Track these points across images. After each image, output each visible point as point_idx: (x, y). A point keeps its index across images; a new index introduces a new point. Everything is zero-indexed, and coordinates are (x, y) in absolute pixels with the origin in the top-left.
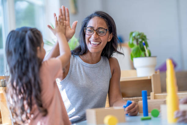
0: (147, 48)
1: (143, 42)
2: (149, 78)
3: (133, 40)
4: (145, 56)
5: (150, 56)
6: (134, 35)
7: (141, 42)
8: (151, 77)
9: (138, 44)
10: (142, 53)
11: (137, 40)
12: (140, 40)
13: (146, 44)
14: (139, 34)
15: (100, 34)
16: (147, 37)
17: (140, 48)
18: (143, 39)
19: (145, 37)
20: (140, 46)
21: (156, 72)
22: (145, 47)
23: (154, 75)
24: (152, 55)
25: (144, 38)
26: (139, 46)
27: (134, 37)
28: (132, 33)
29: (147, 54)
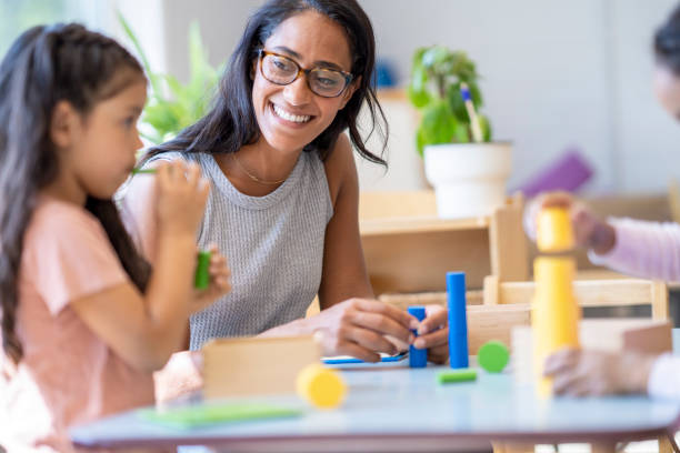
0: (476, 110)
1: (464, 86)
2: (481, 223)
3: (425, 79)
4: (470, 139)
5: (487, 138)
6: (428, 59)
7: (457, 87)
8: (487, 219)
9: (442, 92)
10: (460, 130)
11: (441, 80)
12: (452, 80)
13: (473, 95)
14: (450, 59)
15: (320, 87)
16: (481, 70)
17: (449, 111)
18: (464, 77)
19: (471, 67)
20: (453, 100)
21: (509, 202)
22: (469, 105)
23: (500, 214)
24: (496, 135)
25: (466, 71)
26: (446, 102)
27: (431, 70)
28: (421, 54)
29: (478, 132)
